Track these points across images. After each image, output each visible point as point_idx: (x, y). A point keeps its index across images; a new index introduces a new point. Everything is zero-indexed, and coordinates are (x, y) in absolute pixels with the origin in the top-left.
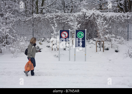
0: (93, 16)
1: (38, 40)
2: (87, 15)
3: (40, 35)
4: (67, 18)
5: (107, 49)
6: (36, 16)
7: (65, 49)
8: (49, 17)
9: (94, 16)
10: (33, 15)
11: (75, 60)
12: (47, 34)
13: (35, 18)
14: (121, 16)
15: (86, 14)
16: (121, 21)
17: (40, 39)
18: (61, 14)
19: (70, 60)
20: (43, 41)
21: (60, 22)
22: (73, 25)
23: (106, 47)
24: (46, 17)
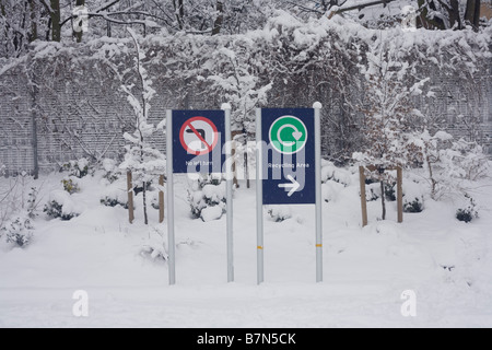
0: (328, 45)
1: (61, 170)
2: (299, 39)
3: (70, 142)
4: (198, 56)
5: (416, 208)
6: (45, 52)
7: (197, 214)
8: (111, 54)
9: (336, 44)
10: (33, 48)
11: (260, 279)
12: (103, 138)
13: (44, 60)
14: (463, 43)
15: (292, 39)
16: (463, 66)
17: (69, 166)
18: (171, 37)
19: (231, 278)
20: (83, 174)
21: (167, 76)
22: (234, 88)
23: (409, 198)
24: (95, 56)
